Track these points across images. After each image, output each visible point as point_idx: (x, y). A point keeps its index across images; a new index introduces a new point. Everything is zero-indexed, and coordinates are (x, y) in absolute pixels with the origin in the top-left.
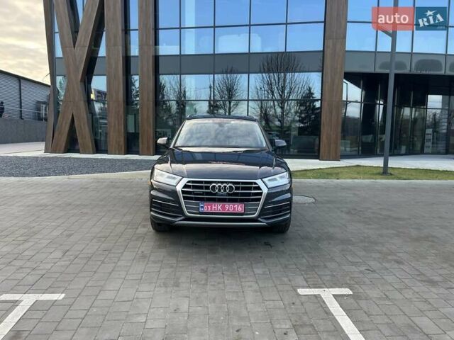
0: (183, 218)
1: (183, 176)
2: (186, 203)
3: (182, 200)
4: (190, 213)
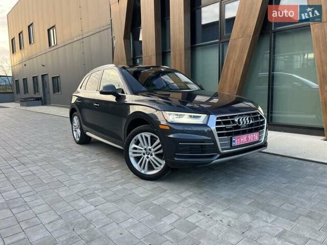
1: (209, 114)
2: (220, 140)
3: (217, 138)
4: (223, 149)
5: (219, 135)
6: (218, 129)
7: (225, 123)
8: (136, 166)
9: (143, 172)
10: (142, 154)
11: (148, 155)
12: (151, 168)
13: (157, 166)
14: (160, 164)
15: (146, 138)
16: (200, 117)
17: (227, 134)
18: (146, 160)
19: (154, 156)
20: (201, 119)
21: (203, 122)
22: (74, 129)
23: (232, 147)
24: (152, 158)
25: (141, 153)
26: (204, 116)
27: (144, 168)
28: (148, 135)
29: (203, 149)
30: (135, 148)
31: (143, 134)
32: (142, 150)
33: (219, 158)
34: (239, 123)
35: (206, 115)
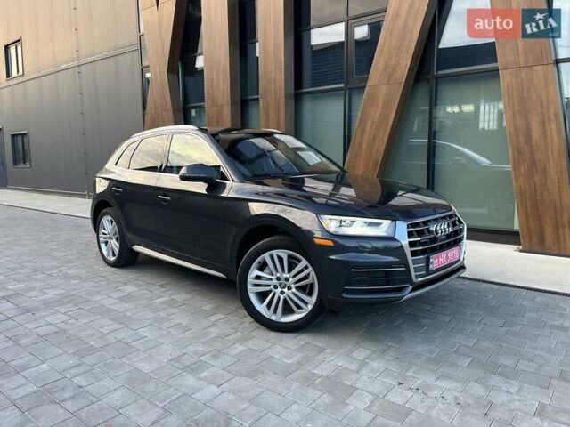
0: (411, 287)
1: (394, 219)
2: (415, 262)
3: (410, 258)
4: (417, 277)
5: (414, 254)
6: (412, 244)
7: (420, 233)
8: (261, 308)
9: (273, 318)
10: (272, 287)
11: (284, 288)
12: (288, 310)
13: (299, 307)
14: (306, 303)
15: (281, 259)
16: (381, 224)
17: (423, 252)
18: (279, 298)
19: (294, 290)
20: (383, 228)
21: (385, 232)
22: (101, 239)
23: (428, 272)
24: (291, 293)
25: (269, 286)
26: (386, 223)
27: (275, 312)
28: (284, 253)
29: (388, 278)
30: (258, 277)
31: (275, 252)
32: (271, 279)
33: (412, 291)
34: (437, 233)
35: (390, 221)
